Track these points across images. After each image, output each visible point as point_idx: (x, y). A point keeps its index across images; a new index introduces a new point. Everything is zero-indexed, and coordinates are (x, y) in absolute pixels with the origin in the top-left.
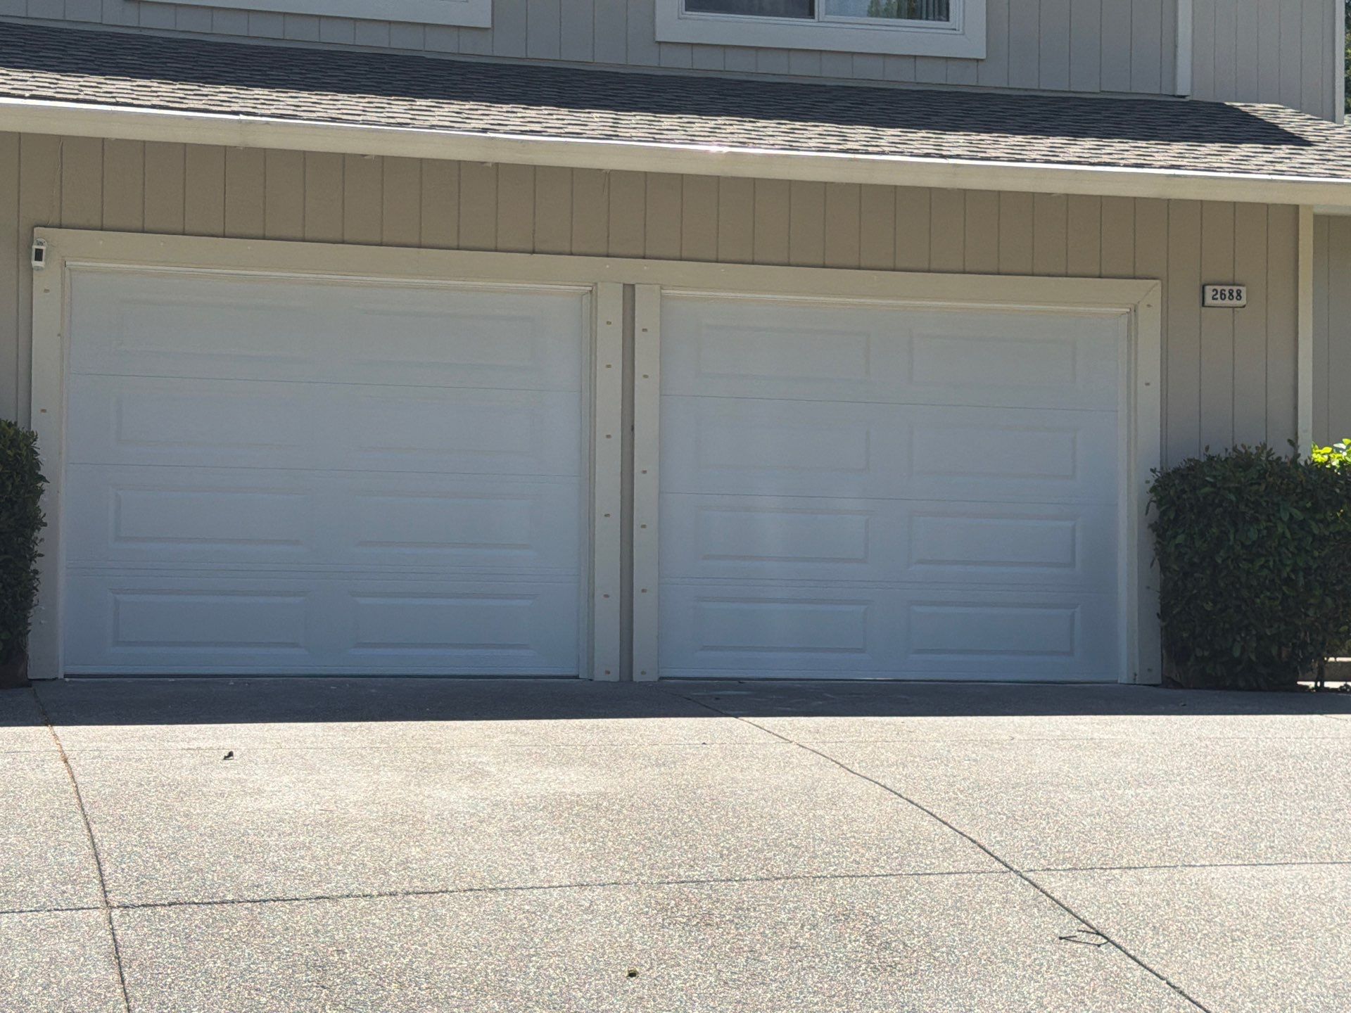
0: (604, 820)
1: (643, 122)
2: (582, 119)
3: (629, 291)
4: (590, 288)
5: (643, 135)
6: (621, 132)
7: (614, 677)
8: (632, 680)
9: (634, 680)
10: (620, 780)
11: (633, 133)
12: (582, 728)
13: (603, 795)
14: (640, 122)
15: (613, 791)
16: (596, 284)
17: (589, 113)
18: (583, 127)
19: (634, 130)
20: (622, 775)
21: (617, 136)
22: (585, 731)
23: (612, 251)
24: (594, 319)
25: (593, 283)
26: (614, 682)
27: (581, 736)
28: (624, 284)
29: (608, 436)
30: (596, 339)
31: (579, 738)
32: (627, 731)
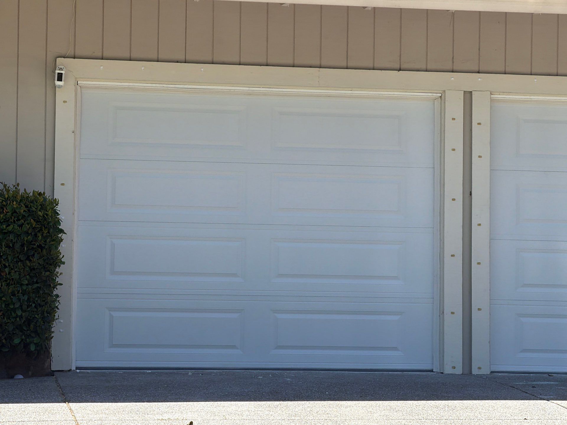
3: (468, 96)
4: (440, 95)
7: (459, 371)
8: (471, 373)
16: (444, 91)
22: (439, 409)
23: (455, 68)
24: (443, 117)
25: (442, 91)
26: (458, 374)
27: (436, 413)
28: (464, 91)
29: (454, 200)
30: (444, 131)
31: (435, 414)
32: (469, 410)
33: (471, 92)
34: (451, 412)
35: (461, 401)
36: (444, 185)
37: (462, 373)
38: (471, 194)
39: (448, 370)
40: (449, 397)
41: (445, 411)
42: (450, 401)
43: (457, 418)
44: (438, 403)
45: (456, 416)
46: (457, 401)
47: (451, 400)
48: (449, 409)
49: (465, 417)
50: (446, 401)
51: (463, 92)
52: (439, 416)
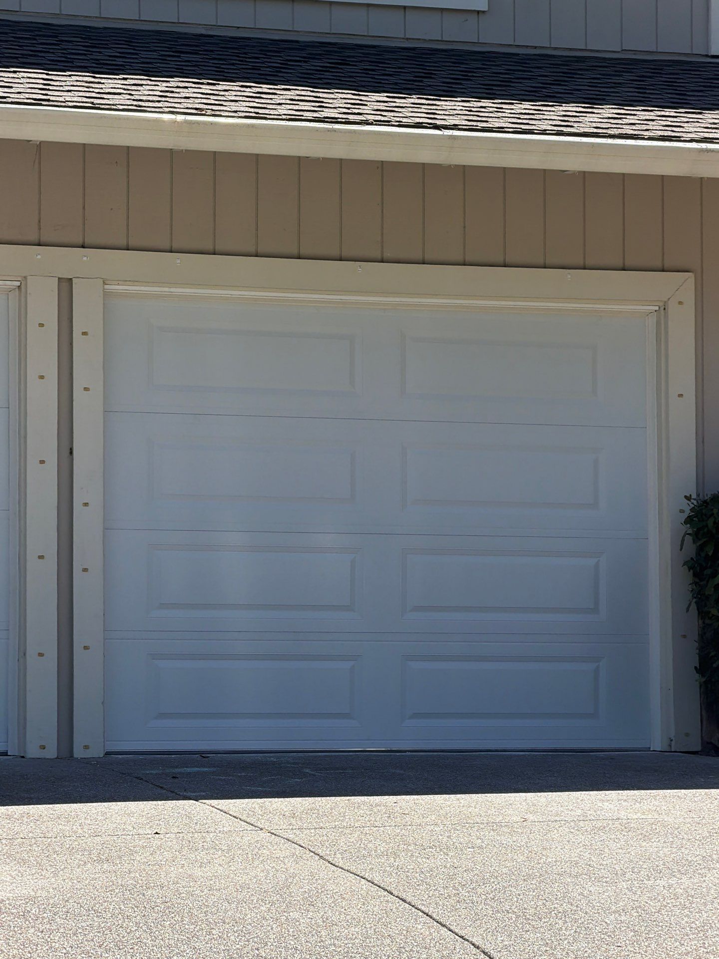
0: (32, 930)
1: (78, 84)
2: (5, 80)
3: (66, 285)
4: (18, 284)
5: (80, 99)
6: (53, 96)
7: (51, 753)
8: (72, 756)
9: (75, 756)
10: (53, 880)
11: (68, 97)
12: (9, 817)
13: (33, 900)
14: (75, 84)
15: (44, 894)
16: (25, 277)
17: (15, 72)
18: (6, 90)
19: (69, 94)
20: (55, 875)
21: (48, 100)
22: (12, 821)
23: (44, 239)
24: (23, 321)
25: (21, 276)
26: (51, 759)
28: (59, 278)
29: (42, 462)
30: (26, 345)
31: (5, 830)
33: (71, 279)
34: (32, 824)
35: (51, 806)
36: (25, 437)
37: (56, 756)
38: (71, 453)
39: (33, 752)
40: (31, 798)
41: (21, 825)
42: (32, 806)
43: (43, 835)
44: (12, 810)
51: (57, 279)
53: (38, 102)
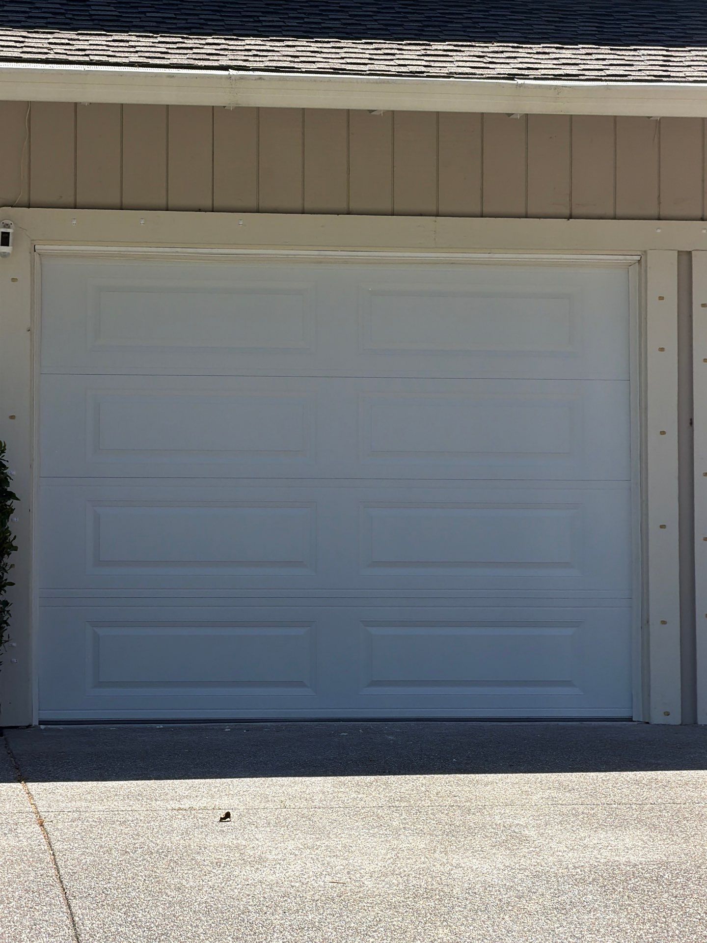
0: (666, 895)
1: (698, 58)
2: (626, 58)
3: (686, 258)
4: (638, 258)
5: (700, 74)
6: (674, 72)
7: (675, 719)
8: (695, 723)
9: (699, 723)
10: (684, 845)
11: (688, 72)
12: (637, 782)
13: (665, 865)
14: (695, 58)
15: (676, 859)
16: (645, 252)
17: (635, 50)
18: (627, 68)
19: (689, 69)
20: (686, 841)
21: (669, 76)
22: (641, 786)
23: (663, 213)
24: (643, 294)
25: (641, 251)
26: (675, 725)
27: (636, 792)
28: (679, 252)
29: (663, 433)
30: (646, 318)
31: (634, 795)
32: (691, 786)
33: (690, 253)
34: (660, 790)
35: (678, 772)
36: (646, 408)
37: (680, 723)
38: (691, 423)
39: (657, 718)
40: (659, 764)
41: (650, 790)
42: (660, 772)
43: (672, 801)
44: (640, 775)
45: (670, 797)
46: (672, 772)
47: (662, 770)
48: (657, 786)
49: (685, 799)
50: (653, 772)
51: (677, 252)
52: (641, 799)
53: (658, 79)
